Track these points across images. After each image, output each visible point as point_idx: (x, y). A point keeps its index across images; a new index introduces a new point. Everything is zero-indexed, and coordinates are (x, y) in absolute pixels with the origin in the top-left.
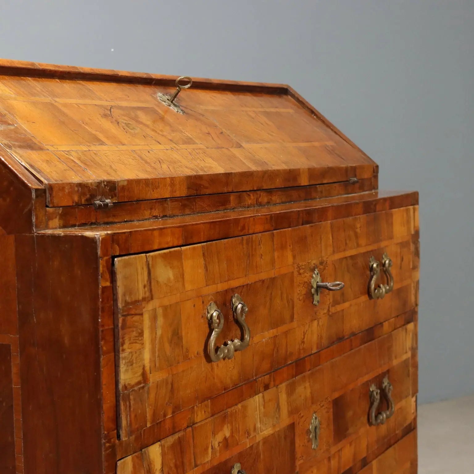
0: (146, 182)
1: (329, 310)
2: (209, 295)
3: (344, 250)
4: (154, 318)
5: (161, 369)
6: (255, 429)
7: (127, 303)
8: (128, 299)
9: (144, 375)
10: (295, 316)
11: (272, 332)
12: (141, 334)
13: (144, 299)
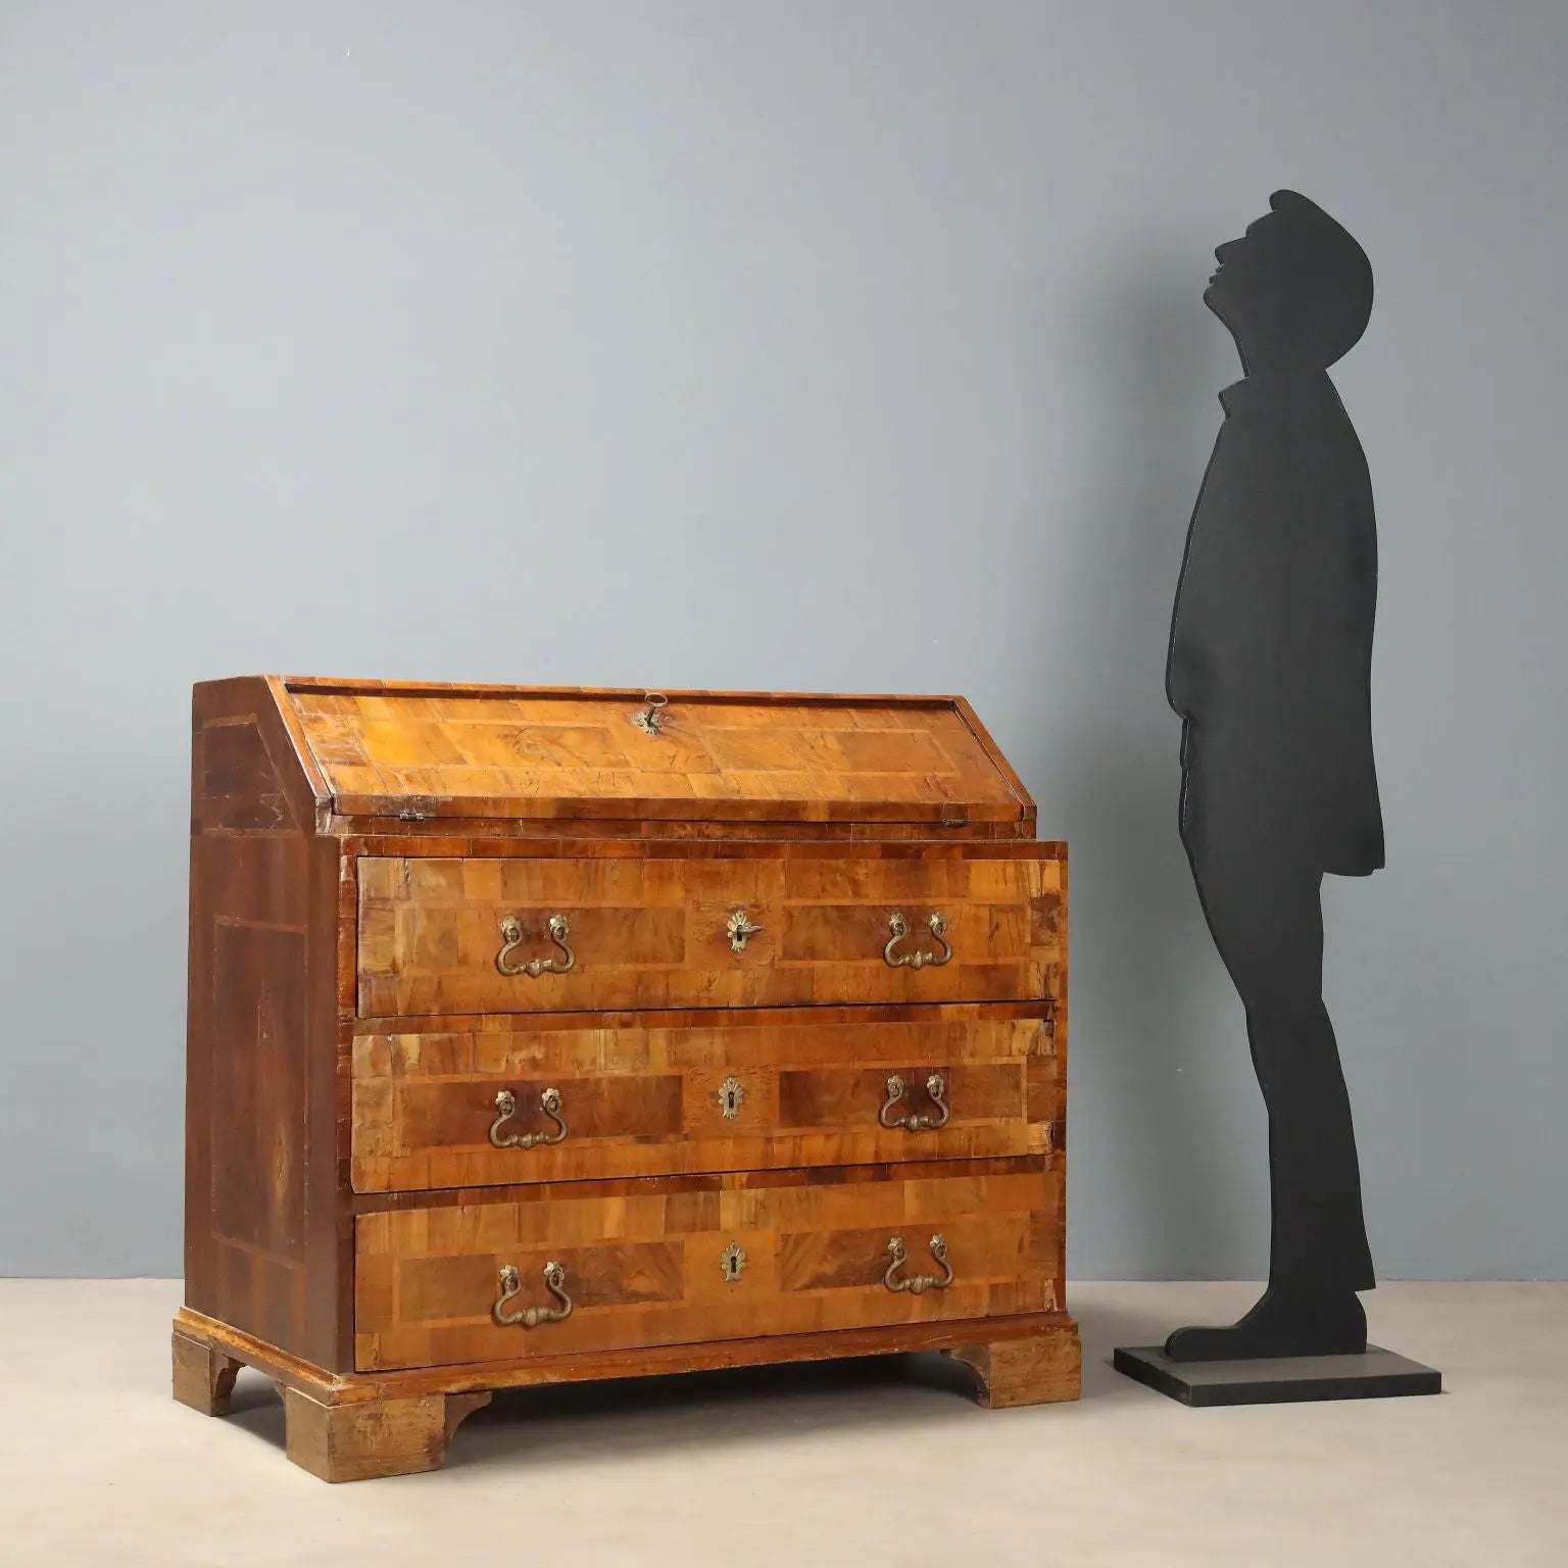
0: (484, 801)
1: (772, 963)
2: (505, 909)
3: (819, 897)
4: (410, 917)
5: (420, 965)
6: (593, 1062)
7: (370, 899)
8: (372, 894)
9: (394, 965)
10: (687, 957)
11: (630, 967)
12: (392, 929)
13: (397, 898)
